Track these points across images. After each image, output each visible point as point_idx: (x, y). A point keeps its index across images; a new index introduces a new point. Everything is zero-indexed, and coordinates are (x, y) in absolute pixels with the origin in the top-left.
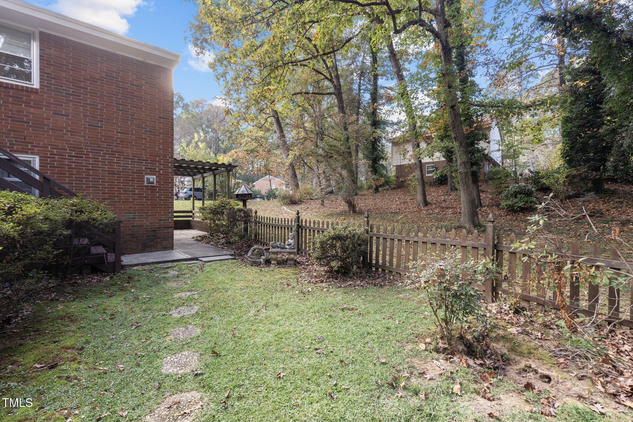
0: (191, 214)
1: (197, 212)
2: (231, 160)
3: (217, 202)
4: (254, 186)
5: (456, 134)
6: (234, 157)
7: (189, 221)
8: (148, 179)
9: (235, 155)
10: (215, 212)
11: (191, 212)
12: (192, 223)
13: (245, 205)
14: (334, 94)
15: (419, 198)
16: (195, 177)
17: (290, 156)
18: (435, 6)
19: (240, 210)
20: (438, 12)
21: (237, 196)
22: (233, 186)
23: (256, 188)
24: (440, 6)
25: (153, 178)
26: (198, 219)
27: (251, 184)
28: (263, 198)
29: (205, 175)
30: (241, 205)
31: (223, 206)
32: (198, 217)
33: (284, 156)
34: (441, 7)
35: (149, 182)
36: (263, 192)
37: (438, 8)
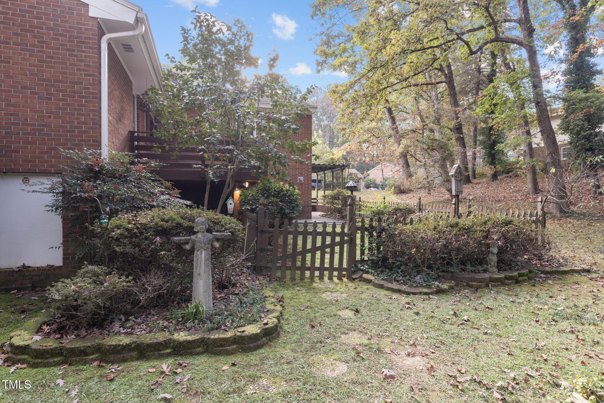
0: (315, 201)
1: (320, 199)
2: (345, 153)
3: (335, 192)
4: (368, 175)
5: (542, 127)
6: (348, 150)
7: (315, 205)
8: (300, 179)
9: (349, 147)
10: (334, 198)
11: (316, 199)
12: (317, 207)
13: (352, 193)
14: (445, 82)
15: (529, 185)
16: (318, 173)
17: (401, 146)
18: (520, 16)
19: (349, 196)
20: (522, 20)
21: (348, 187)
22: (346, 176)
23: (371, 177)
24: (523, 16)
25: (302, 178)
26: (321, 204)
27: (365, 172)
28: (378, 188)
29: (326, 172)
30: (349, 193)
31: (339, 194)
32: (321, 203)
33: (396, 145)
34: (525, 16)
35: (300, 181)
36: (378, 182)
37: (522, 17)
